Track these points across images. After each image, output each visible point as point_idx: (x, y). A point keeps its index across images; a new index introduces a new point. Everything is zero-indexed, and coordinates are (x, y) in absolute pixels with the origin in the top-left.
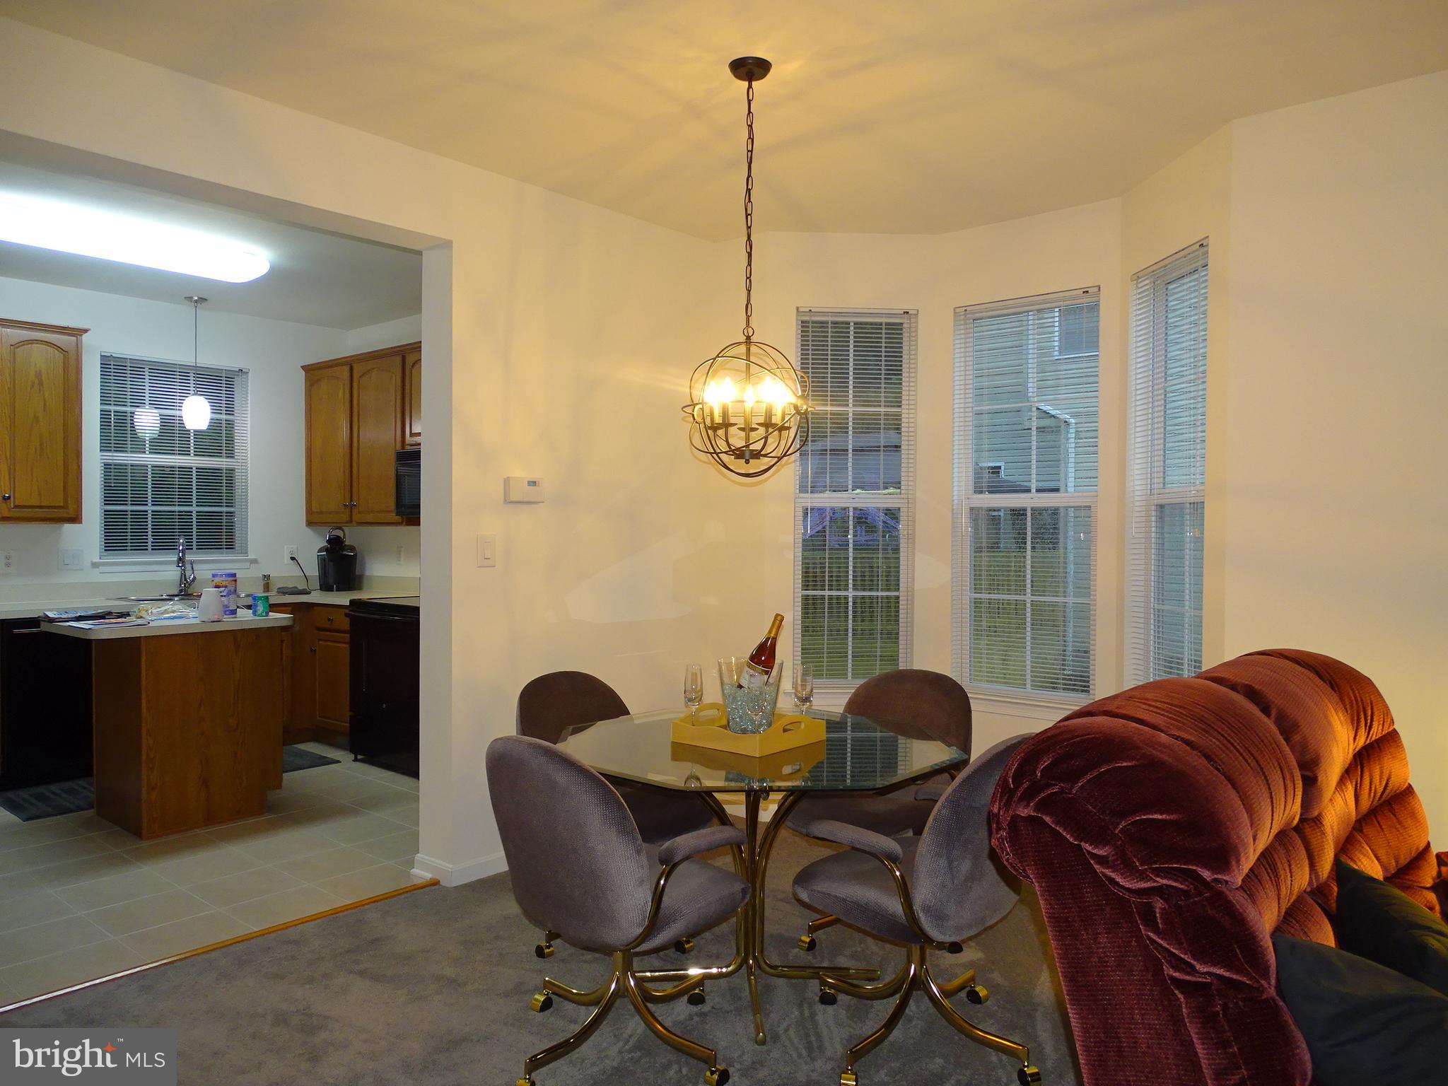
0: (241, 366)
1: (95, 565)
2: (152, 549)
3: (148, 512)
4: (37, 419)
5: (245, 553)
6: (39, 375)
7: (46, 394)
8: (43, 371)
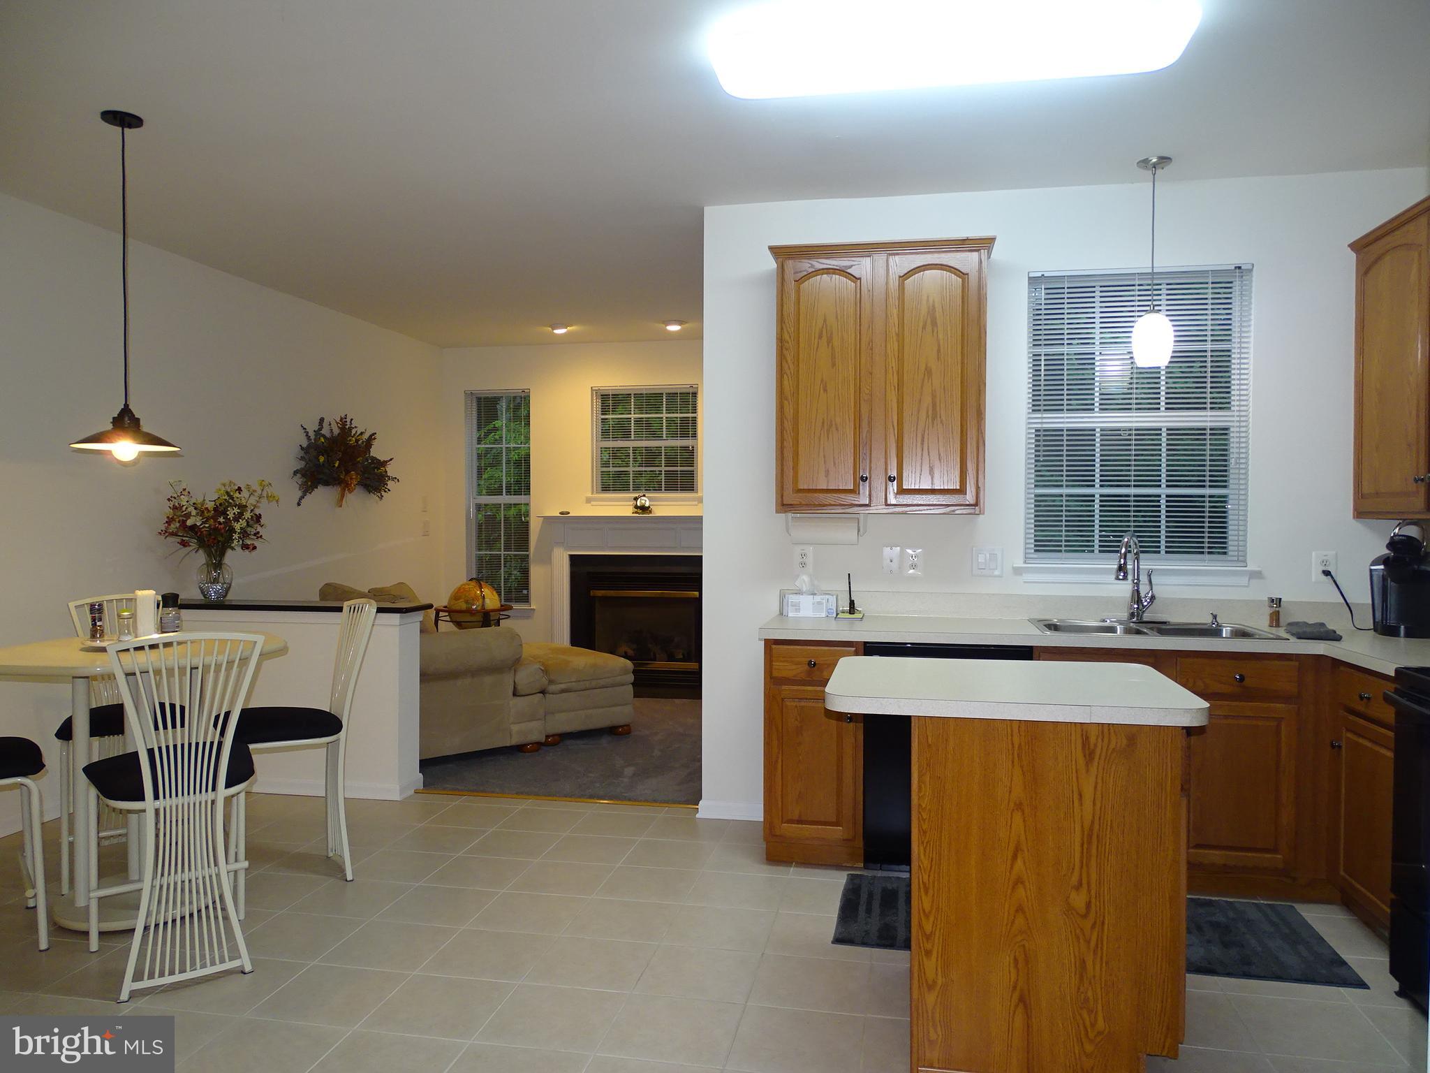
0: (1238, 262)
1: (1018, 571)
3: (1096, 496)
4: (928, 372)
5: (1243, 560)
6: (932, 311)
7: (941, 336)
8: (936, 305)
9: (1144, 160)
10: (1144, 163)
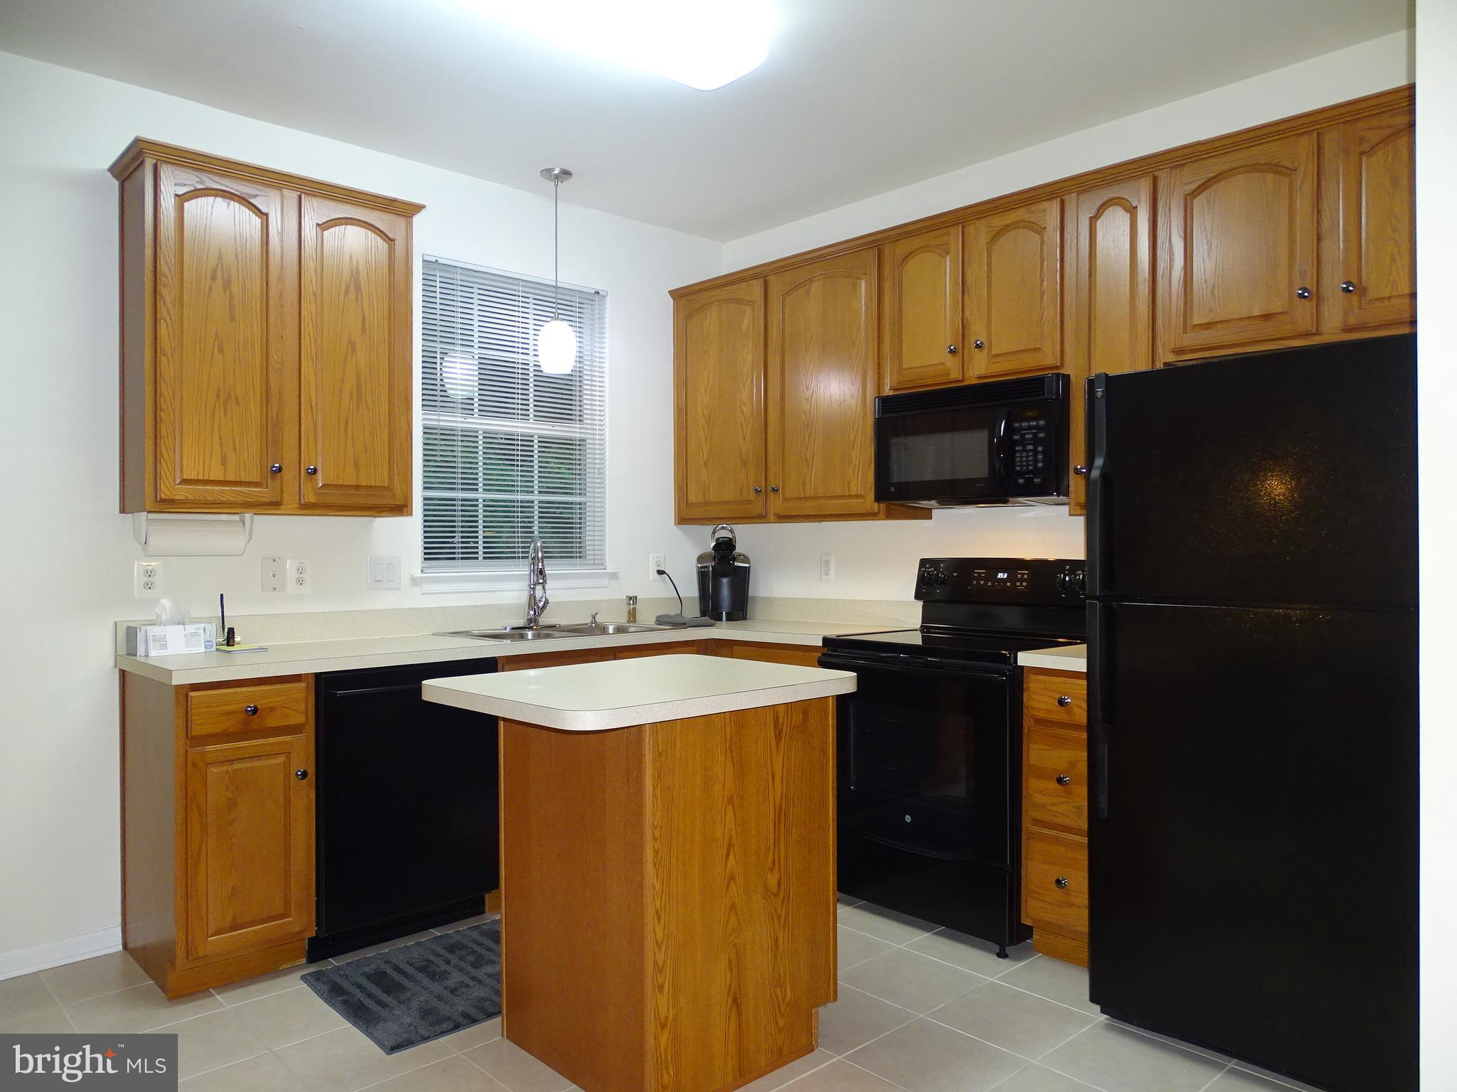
0: (598, 287)
1: (415, 581)
2: (484, 558)
3: (479, 500)
4: (352, 346)
5: (602, 565)
6: (355, 273)
7: (366, 307)
8: (360, 268)
9: (549, 169)
10: (547, 173)
